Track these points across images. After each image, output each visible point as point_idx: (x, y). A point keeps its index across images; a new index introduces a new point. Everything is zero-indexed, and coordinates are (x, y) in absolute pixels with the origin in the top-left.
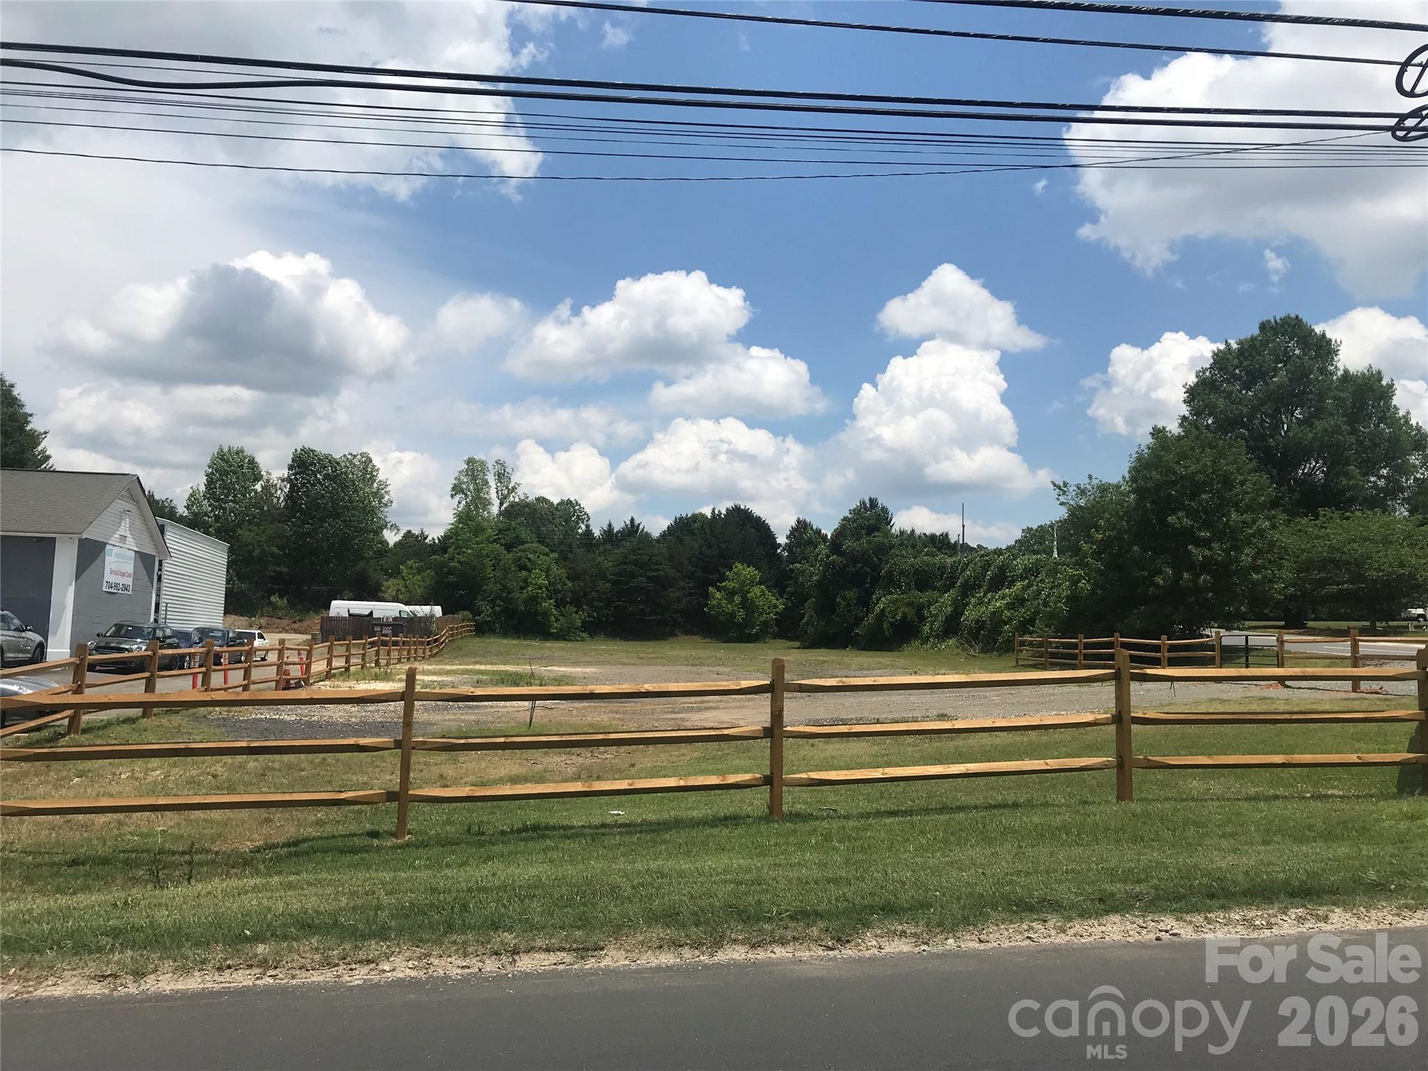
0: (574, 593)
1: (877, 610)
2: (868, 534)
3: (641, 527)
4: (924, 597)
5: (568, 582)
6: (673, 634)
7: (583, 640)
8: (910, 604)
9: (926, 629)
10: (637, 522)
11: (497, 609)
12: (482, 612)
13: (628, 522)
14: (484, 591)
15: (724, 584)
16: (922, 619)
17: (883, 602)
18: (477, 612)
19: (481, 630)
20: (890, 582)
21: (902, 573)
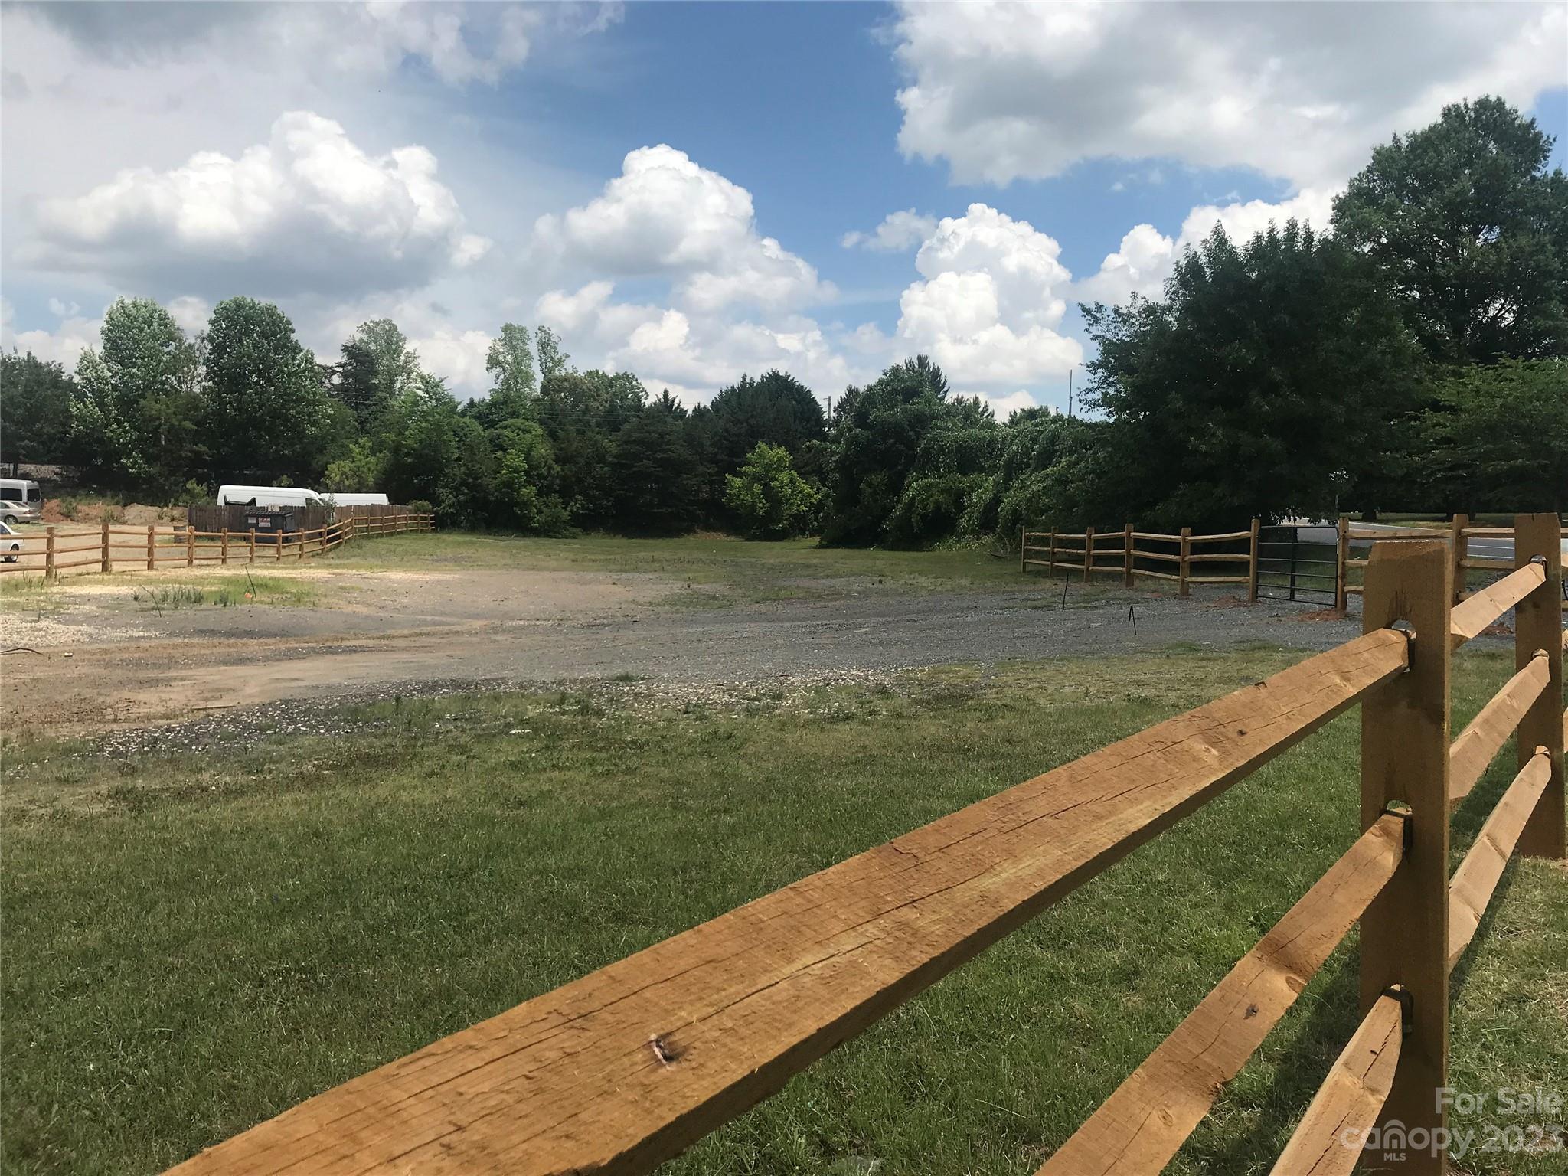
0: (564, 478)
1: (905, 499)
2: (906, 400)
3: (676, 402)
4: (965, 482)
5: (556, 466)
6: (690, 531)
7: (574, 536)
8: (948, 491)
9: (963, 522)
10: (671, 396)
11: (462, 498)
12: (444, 502)
13: (661, 396)
14: (445, 475)
15: (743, 469)
16: (961, 508)
17: (913, 488)
18: (435, 501)
19: (442, 523)
20: (926, 462)
21: (941, 450)
